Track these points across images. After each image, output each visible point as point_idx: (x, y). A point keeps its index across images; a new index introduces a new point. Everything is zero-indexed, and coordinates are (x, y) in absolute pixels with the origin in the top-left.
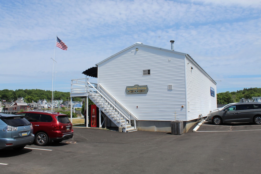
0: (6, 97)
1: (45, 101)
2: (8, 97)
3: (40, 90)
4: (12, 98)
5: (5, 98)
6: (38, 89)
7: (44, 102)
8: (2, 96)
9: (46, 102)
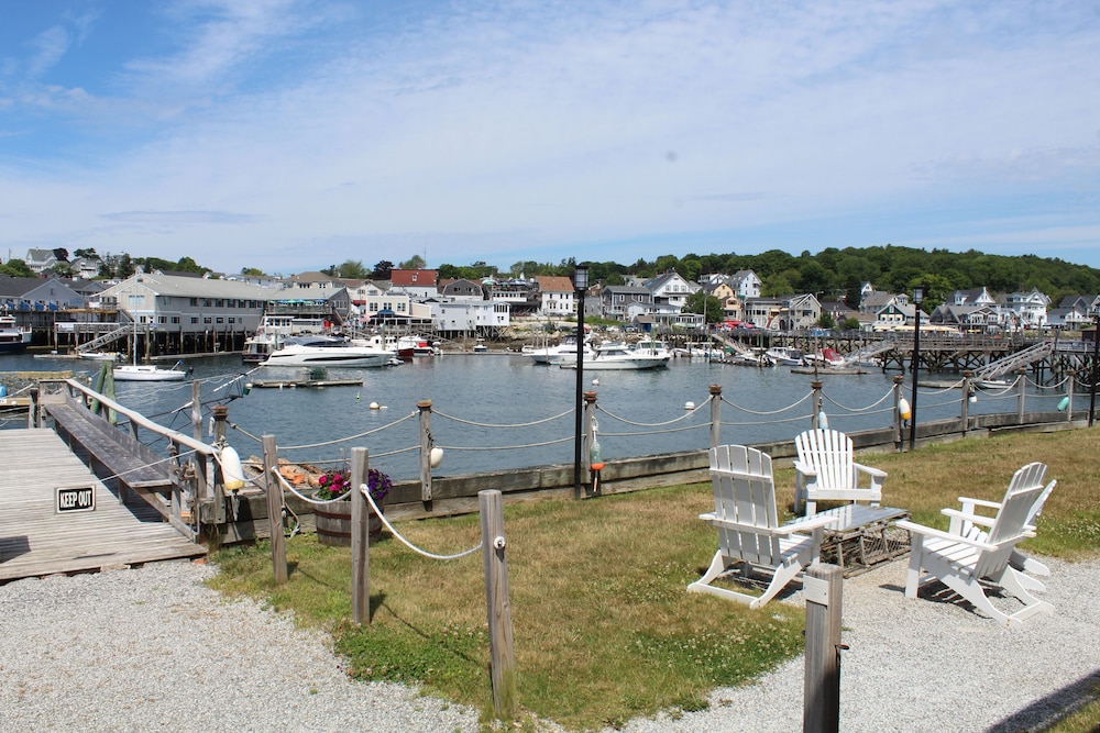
0: (820, 281)
1: (985, 299)
2: (826, 282)
3: (904, 249)
4: (839, 283)
5: (815, 284)
6: (893, 244)
7: (980, 300)
8: (803, 276)
9: (989, 300)
